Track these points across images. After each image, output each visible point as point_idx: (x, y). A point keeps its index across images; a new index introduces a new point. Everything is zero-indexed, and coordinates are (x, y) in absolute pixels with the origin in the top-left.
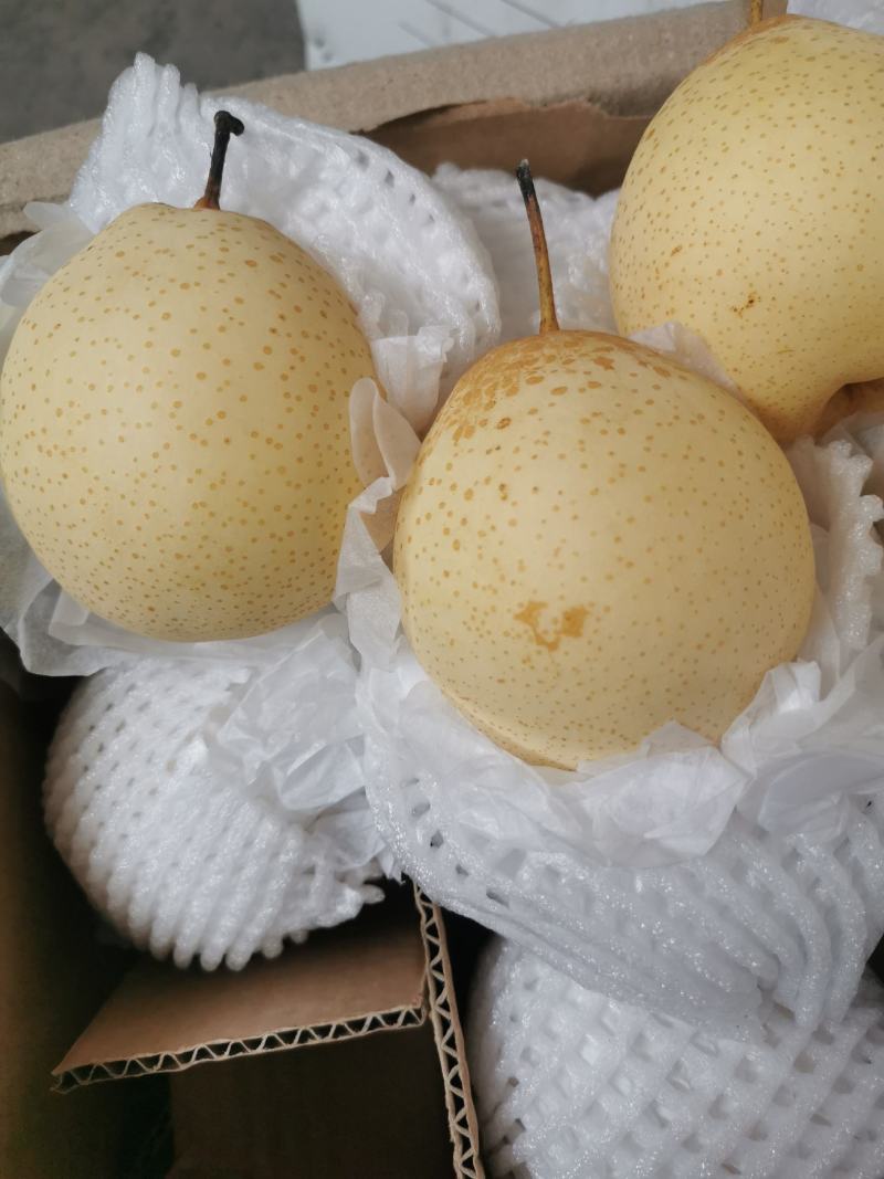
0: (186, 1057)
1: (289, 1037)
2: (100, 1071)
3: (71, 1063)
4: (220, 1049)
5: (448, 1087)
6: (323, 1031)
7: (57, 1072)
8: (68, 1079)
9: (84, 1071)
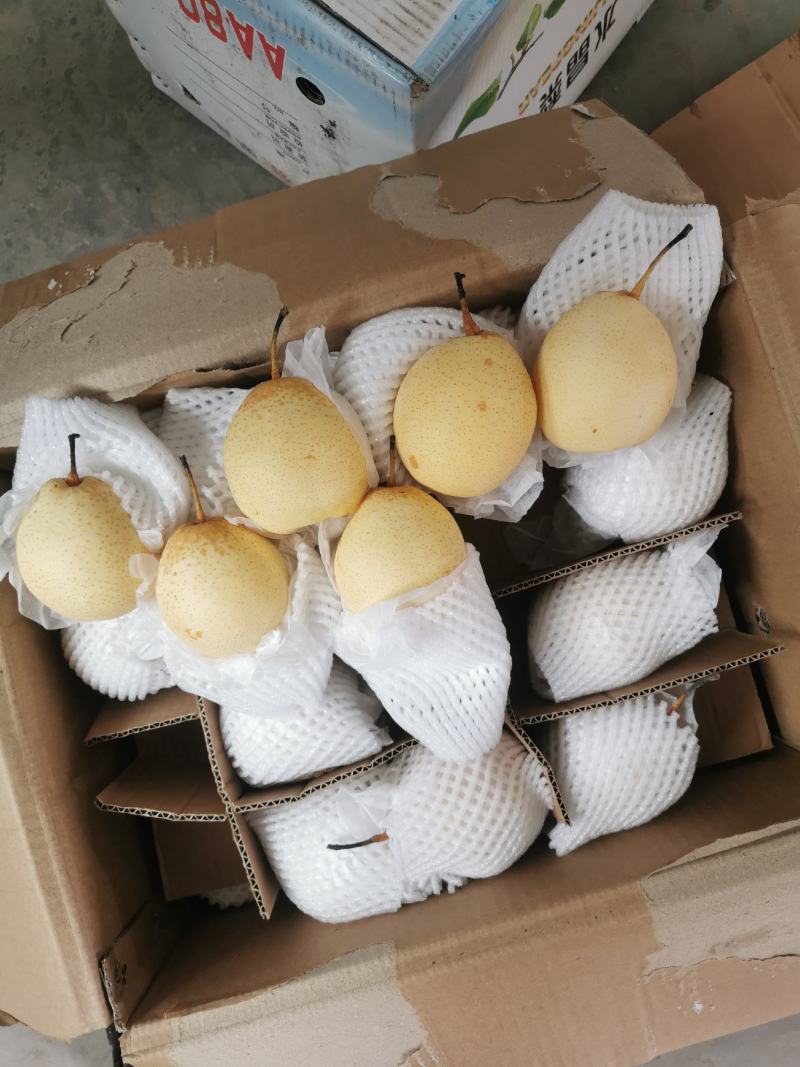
0: (126, 733)
1: (157, 725)
2: (99, 739)
3: (90, 737)
4: (136, 730)
5: (206, 737)
6: (168, 722)
7: (86, 740)
8: (90, 742)
9: (94, 739)
